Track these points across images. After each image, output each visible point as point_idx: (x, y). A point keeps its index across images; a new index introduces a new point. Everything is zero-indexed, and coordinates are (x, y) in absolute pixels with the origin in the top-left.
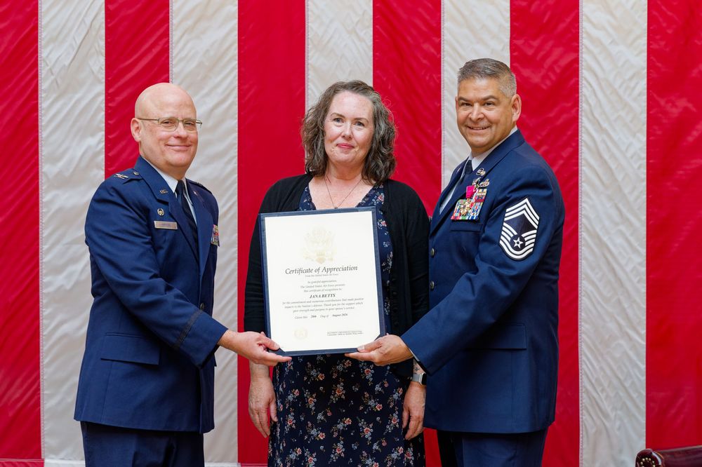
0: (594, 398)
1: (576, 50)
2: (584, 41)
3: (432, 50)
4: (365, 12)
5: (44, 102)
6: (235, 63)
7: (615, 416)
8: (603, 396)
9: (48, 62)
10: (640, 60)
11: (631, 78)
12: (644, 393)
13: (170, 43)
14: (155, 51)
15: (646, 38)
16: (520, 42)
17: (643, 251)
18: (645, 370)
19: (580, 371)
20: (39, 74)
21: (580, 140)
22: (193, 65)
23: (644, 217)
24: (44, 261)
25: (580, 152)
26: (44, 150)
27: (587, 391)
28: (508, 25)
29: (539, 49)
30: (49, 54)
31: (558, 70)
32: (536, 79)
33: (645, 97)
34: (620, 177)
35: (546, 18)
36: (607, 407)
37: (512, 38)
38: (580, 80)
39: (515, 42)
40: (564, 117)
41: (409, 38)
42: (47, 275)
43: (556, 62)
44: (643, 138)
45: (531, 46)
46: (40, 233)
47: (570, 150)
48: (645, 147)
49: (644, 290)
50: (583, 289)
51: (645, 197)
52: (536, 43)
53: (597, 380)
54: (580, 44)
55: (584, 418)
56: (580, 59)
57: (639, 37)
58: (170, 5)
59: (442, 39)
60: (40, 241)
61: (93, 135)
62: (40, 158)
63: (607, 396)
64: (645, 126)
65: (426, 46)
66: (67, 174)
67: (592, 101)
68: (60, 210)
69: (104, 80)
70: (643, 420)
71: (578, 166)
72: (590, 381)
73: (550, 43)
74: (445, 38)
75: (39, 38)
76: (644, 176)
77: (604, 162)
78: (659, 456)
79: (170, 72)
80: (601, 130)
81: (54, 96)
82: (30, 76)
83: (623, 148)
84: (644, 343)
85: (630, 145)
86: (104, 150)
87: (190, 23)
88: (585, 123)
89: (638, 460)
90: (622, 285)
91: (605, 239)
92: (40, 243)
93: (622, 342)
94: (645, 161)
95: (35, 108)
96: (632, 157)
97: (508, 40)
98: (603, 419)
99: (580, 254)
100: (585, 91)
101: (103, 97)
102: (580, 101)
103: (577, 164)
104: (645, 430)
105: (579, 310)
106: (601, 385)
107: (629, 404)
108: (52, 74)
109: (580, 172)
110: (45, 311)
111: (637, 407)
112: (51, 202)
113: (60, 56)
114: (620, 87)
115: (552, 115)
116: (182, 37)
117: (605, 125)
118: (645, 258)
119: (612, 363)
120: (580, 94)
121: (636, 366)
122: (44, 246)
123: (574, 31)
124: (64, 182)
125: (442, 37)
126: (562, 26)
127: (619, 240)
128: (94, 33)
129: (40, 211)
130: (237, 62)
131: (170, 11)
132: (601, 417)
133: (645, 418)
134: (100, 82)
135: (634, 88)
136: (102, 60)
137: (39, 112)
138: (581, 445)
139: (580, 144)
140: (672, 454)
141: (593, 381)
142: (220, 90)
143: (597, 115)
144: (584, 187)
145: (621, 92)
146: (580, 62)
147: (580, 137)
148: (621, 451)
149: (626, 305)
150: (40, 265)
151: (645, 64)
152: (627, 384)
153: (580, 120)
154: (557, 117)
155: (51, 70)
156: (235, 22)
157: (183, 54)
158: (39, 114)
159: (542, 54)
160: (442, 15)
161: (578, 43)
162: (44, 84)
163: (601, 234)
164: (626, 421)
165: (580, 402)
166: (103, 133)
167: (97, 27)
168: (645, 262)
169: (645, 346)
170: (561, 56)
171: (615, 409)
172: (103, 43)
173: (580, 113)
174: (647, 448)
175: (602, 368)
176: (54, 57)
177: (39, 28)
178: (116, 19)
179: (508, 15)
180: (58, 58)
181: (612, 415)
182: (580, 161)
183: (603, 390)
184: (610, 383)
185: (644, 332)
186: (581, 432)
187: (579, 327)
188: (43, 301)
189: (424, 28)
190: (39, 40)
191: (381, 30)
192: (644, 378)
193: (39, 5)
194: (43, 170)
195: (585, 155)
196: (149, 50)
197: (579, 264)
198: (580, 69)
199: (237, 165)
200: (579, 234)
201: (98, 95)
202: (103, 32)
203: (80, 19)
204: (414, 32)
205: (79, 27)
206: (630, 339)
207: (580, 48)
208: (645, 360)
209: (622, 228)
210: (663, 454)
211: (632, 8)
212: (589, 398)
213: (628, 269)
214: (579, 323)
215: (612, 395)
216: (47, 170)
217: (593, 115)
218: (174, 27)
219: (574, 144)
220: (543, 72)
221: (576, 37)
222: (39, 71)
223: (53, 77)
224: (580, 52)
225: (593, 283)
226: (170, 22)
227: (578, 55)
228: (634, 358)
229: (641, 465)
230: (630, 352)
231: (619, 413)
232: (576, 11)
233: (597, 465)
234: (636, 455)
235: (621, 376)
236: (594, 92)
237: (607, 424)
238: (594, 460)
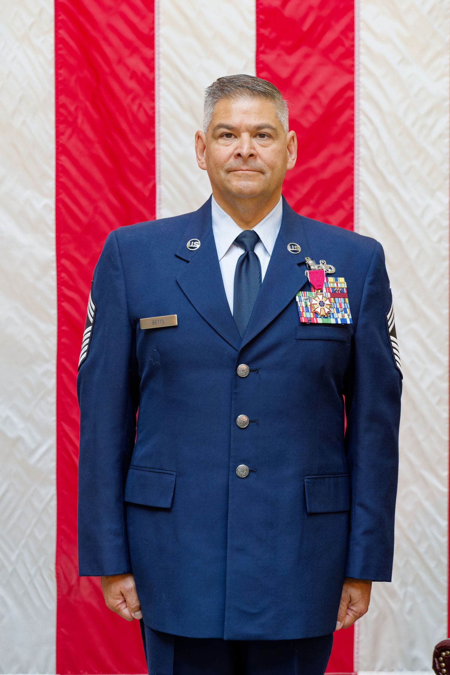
2: (362, 59)
3: (142, 68)
7: (405, 594)
10: (441, 88)
11: (428, 113)
16: (269, 58)
21: (356, 200)
23: (446, 311)
25: (356, 218)
28: (252, 33)
29: (297, 69)
31: (325, 99)
33: (447, 141)
34: (412, 255)
35: (307, 23)
37: (258, 53)
38: (356, 115)
39: (263, 57)
40: (335, 167)
41: (108, 50)
43: (321, 88)
44: (445, 199)
45: (286, 64)
47: (340, 215)
49: (446, 415)
51: (447, 281)
54: (356, 63)
56: (356, 84)
57: (439, 55)
59: (157, 52)
65: (134, 62)
67: (374, 145)
70: (443, 599)
73: (315, 59)
74: (161, 50)
76: (447, 252)
77: (390, 233)
80: (388, 187)
83: (418, 214)
84: (446, 490)
85: (427, 207)
88: (363, 175)
89: (437, 654)
93: (415, 489)
96: (429, 225)
97: (252, 55)
98: (389, 599)
100: (363, 130)
102: (356, 144)
107: (424, 576)
111: (435, 580)
114: (413, 125)
115: (317, 163)
117: (392, 179)
119: (401, 519)
120: (356, 134)
121: (434, 522)
123: (347, 43)
125: (156, 48)
126: (330, 37)
127: (411, 344)
133: (446, 596)
135: (432, 127)
138: (356, 636)
139: (356, 206)
143: (380, 165)
146: (356, 88)
147: (356, 196)
148: (412, 644)
149: (421, 437)
151: (447, 94)
152: (422, 549)
153: (356, 172)
154: (324, 166)
159: (301, 75)
160: (157, 17)
161: (353, 60)
164: (419, 600)
169: (447, 495)
170: (328, 81)
171: (404, 584)
173: (356, 161)
174: (448, 637)
179: (252, 18)
181: (401, 593)
185: (445, 474)
191: (66, 36)
198: (356, 98)
204: (115, 41)
206: (426, 484)
207: (356, 68)
209: (415, 326)
213: (424, 385)
217: (374, 163)
219: (347, 206)
220: (303, 101)
221: (350, 53)
224: (356, 73)
227: (353, 79)
228: (432, 510)
229: (440, 662)
230: (427, 505)
231: (410, 589)
232: (349, 15)
233: (379, 664)
234: (433, 649)
235: (414, 539)
236: (376, 131)
237: (395, 606)
238: (374, 659)
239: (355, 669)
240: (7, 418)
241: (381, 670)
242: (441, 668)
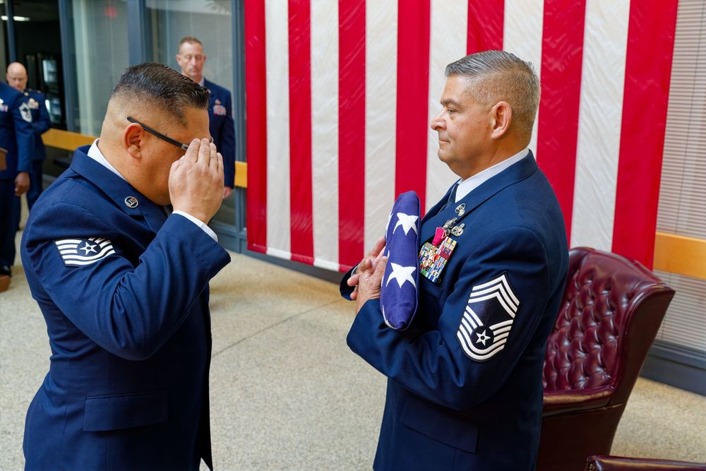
1: (581, 44)
2: (587, 39)
4: (463, 24)
5: (314, 79)
10: (621, 51)
11: (614, 64)
14: (358, 52)
15: (627, 36)
16: (548, 40)
28: (541, 29)
31: (570, 58)
32: (556, 64)
33: (623, 78)
34: (602, 133)
37: (544, 38)
56: (583, 51)
58: (366, 24)
67: (589, 80)
80: (594, 100)
81: (317, 76)
83: (606, 113)
96: (611, 119)
114: (606, 70)
120: (582, 76)
127: (600, 174)
129: (312, 135)
131: (366, 27)
139: (580, 110)
144: (582, 138)
145: (607, 74)
153: (581, 92)
156: (396, 33)
159: (561, 48)
161: (583, 40)
173: (581, 88)
179: (542, 21)
189: (494, 32)
204: (488, 34)
207: (584, 43)
209: (603, 166)
217: (589, 90)
220: (561, 60)
221: (582, 36)
222: (311, 62)
224: (584, 46)
226: (366, 34)
232: (582, 19)
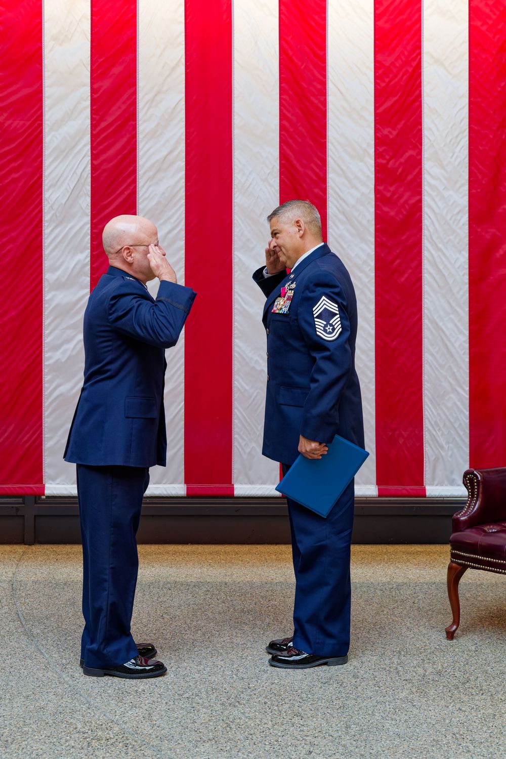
0: (433, 435)
1: (420, 193)
2: (426, 188)
3: (321, 194)
4: (274, 166)
5: (47, 230)
6: (183, 201)
7: (448, 447)
8: (440, 434)
9: (49, 201)
10: (463, 201)
11: (458, 213)
12: (468, 431)
13: (137, 187)
14: (126, 193)
15: (467, 186)
16: (381, 188)
17: (467, 333)
18: (468, 416)
19: (424, 416)
20: (43, 209)
21: (423, 256)
22: (153, 203)
23: (467, 309)
24: (46, 341)
25: (423, 264)
26: (47, 263)
27: (429, 430)
28: (373, 176)
29: (394, 193)
30: (51, 195)
31: (408, 208)
32: (393, 213)
33: (467, 227)
34: (450, 282)
35: (400, 170)
36: (442, 441)
37: (376, 185)
38: (423, 215)
39: (378, 187)
40: (412, 240)
41: (304, 185)
42: (48, 351)
43: (406, 202)
44: (466, 254)
45: (389, 191)
46: (43, 322)
47: (416, 262)
48: (468, 261)
49: (467, 360)
50: (426, 359)
51: (467, 295)
52: (392, 189)
53: (435, 422)
54: (423, 190)
55: (427, 449)
56: (423, 200)
57: (462, 185)
58: (137, 161)
59: (327, 186)
60: (43, 327)
61: (82, 252)
62: (43, 269)
63: (443, 434)
64: (468, 246)
65: (316, 190)
66: (63, 280)
67: (431, 229)
68: (58, 305)
69: (90, 214)
70: (467, 450)
71: (421, 273)
72: (430, 423)
73: (403, 189)
74: (330, 184)
75: (43, 184)
76: (467, 281)
77: (439, 271)
78: (479, 474)
79: (137, 208)
80: (439, 249)
81: (54, 225)
82: (37, 211)
83: (453, 261)
84: (468, 397)
85: (458, 259)
86: (90, 263)
87: (151, 173)
88: (426, 244)
89: (465, 476)
90: (452, 356)
91: (441, 324)
92: (43, 329)
93: (452, 396)
94: (468, 270)
95: (39, 234)
96: (459, 268)
97: (372, 186)
98: (440, 450)
99: (423, 335)
100: (426, 222)
101: (89, 225)
102: (423, 228)
103: (421, 272)
104: (468, 457)
105: (423, 374)
106: (438, 425)
107: (458, 439)
108: (52, 209)
109: (423, 278)
110: (47, 378)
111: (463, 440)
112: (51, 299)
113: (58, 197)
114: (450, 219)
115: (403, 238)
116: (146, 183)
117: (440, 246)
118: (468, 338)
119: (446, 410)
120: (423, 224)
121: (462, 412)
122: (46, 332)
123: (419, 181)
124: (60, 286)
125: (327, 184)
126: (410, 177)
127: (450, 325)
128: (82, 181)
129: (43, 306)
130: (184, 201)
131: (137, 165)
132: (438, 447)
133: (468, 449)
134: (87, 215)
135: (460, 220)
136: (88, 200)
137: (43, 236)
138: (424, 468)
139: (423, 258)
140: (488, 472)
141: (433, 423)
142: (172, 220)
143: (434, 238)
144: (426, 289)
145: (451, 222)
146: (423, 202)
147: (423, 254)
148: (452, 473)
149: (455, 370)
150: (43, 344)
151: (467, 204)
152: (456, 425)
153: (423, 242)
154: (407, 240)
155: (52, 207)
156: (182, 174)
157: (146, 196)
158: (43, 238)
159: (396, 196)
160: (327, 169)
161: (421, 188)
162: (47, 217)
163: (438, 321)
164: (455, 451)
165: (424, 438)
166: (89, 251)
167: (86, 176)
168: (468, 340)
169: (468, 399)
170: (409, 198)
171: (448, 443)
172: (89, 188)
173: (423, 237)
174: (470, 468)
175: (438, 414)
176: (54, 197)
177: (43, 177)
178: (99, 171)
179: (373, 169)
180: (57, 199)
181: (446, 447)
182: (423, 270)
183: (439, 430)
184: (445, 424)
185: (467, 389)
186: (425, 459)
187: (423, 385)
188: (45, 370)
189: (314, 178)
190: (43, 186)
191: (285, 179)
192: (468, 421)
193: (43, 161)
194: (46, 277)
195: (426, 266)
196: (122, 193)
197: (423, 341)
198: (423, 206)
199: (184, 273)
200: (423, 320)
201: (85, 224)
202: (89, 180)
203: (73, 172)
204: (308, 181)
205: (71, 177)
206: (458, 393)
207: (423, 192)
208: (468, 408)
209: (452, 316)
210: (481, 472)
211: (459, 164)
212: (431, 436)
213: (457, 345)
214: (423, 383)
215: (446, 433)
216: (49, 277)
217: (432, 238)
218: (140, 177)
219: (419, 259)
220: (398, 208)
221: (420, 185)
222: (43, 207)
223: (53, 212)
224: (423, 195)
225: (432, 355)
226: (137, 174)
227: (422, 197)
228: (461, 407)
229: (466, 480)
230: (459, 403)
231: (451, 445)
232: (420, 167)
233: (436, 482)
234: (463, 474)
235: (452, 420)
236: (432, 222)
237: (443, 453)
238: (433, 479)
239: (424, 485)
240: (257, 360)
241: (437, 485)
242: (467, 483)
